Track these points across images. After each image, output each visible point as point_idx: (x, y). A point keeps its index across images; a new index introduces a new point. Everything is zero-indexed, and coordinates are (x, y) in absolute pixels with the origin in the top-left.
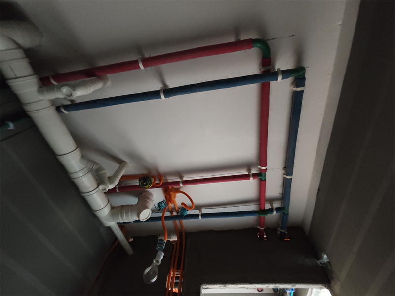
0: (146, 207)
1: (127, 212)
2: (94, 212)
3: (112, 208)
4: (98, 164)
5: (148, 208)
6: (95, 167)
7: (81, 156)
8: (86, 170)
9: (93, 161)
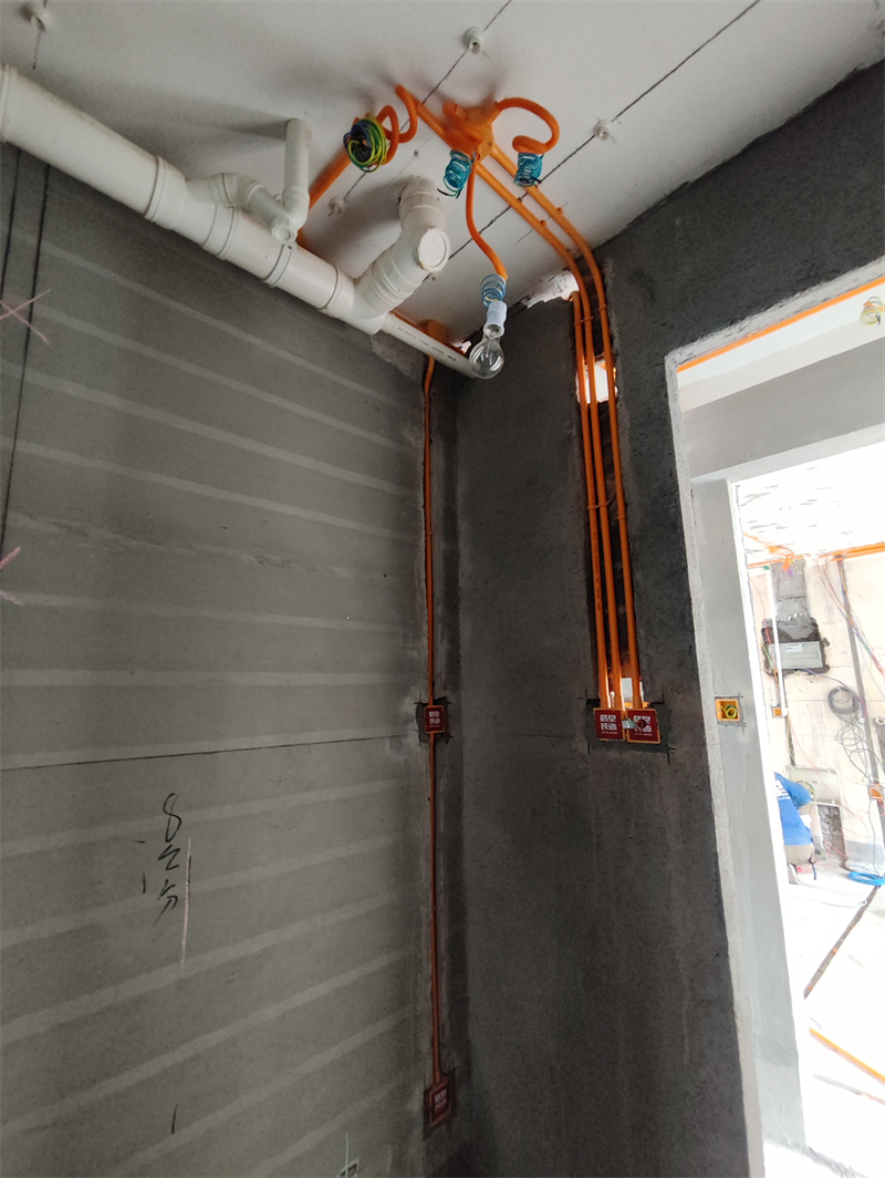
0: (425, 228)
1: (390, 271)
2: (324, 311)
3: (356, 282)
4: (230, 175)
5: (431, 227)
6: (232, 187)
7: (183, 180)
8: (224, 214)
9: (214, 177)
